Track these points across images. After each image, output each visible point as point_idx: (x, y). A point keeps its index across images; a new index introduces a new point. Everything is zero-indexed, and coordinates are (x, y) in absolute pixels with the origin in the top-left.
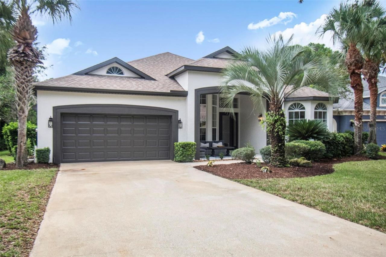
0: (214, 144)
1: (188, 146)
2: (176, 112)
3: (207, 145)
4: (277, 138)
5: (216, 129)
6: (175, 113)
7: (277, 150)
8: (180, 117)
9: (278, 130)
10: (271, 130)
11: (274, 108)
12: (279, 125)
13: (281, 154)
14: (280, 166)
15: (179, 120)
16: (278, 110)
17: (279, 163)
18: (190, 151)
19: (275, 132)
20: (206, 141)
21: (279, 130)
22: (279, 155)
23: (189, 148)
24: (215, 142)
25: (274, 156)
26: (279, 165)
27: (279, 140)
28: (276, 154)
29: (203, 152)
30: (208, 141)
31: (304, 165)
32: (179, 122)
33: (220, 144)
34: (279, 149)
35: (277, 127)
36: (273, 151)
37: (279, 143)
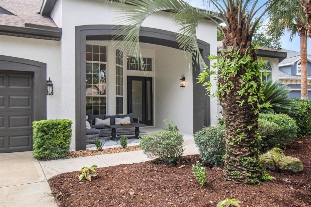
0: (117, 119)
1: (54, 129)
2: (43, 66)
3: (107, 122)
4: (242, 112)
5: (122, 97)
6: (40, 68)
7: (243, 140)
8: (50, 75)
9: (246, 91)
10: (228, 92)
11: (235, 39)
12: (250, 81)
13: (253, 151)
14: (252, 181)
15: (48, 79)
16: (244, 43)
17: (249, 174)
18: (59, 137)
19: (238, 98)
20: (107, 115)
21: (249, 91)
22: (247, 154)
23: (58, 133)
24: (119, 117)
25: (236, 156)
26: (250, 178)
27: (246, 116)
28: (240, 151)
29: (96, 134)
30: (109, 115)
31: (290, 168)
32: (49, 83)
33: (127, 120)
34: (249, 138)
35: (244, 86)
36: (232, 144)
37: (247, 123)
